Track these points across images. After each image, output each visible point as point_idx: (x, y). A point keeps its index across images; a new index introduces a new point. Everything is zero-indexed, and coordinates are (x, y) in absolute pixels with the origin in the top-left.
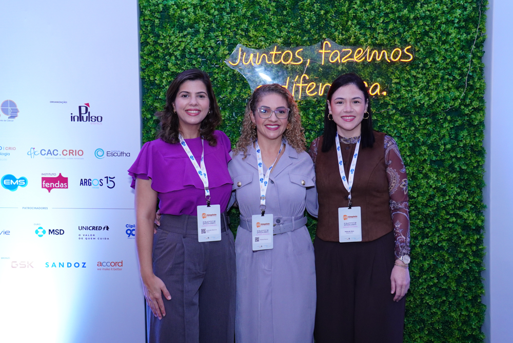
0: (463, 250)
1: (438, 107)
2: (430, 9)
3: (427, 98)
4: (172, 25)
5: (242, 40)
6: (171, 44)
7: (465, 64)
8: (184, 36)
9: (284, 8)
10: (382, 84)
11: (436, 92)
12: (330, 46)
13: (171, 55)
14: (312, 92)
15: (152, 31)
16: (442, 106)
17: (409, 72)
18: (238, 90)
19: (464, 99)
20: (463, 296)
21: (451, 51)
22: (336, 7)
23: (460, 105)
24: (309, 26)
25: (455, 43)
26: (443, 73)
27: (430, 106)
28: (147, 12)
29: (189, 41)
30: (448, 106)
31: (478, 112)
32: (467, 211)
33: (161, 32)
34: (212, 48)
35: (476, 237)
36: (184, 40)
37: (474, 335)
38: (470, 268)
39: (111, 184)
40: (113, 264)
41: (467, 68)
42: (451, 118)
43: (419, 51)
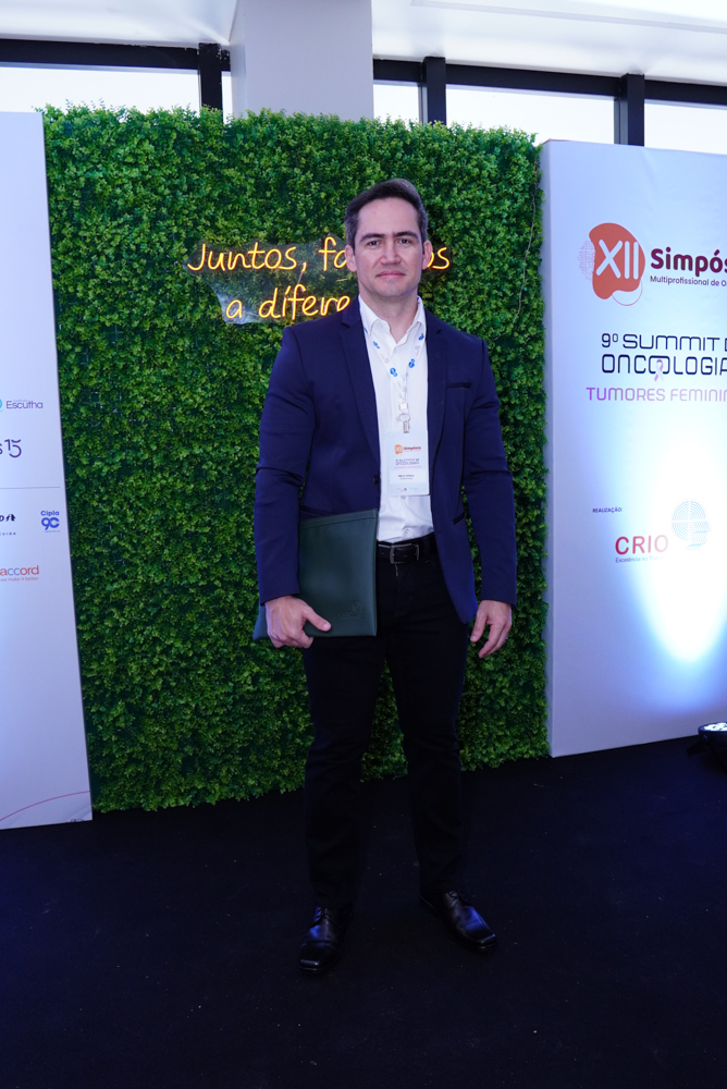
0: (520, 531)
1: (485, 334)
2: (470, 196)
3: (470, 322)
4: (100, 209)
5: (207, 233)
6: (99, 238)
7: (517, 275)
8: (119, 226)
9: (267, 187)
11: (482, 312)
12: (334, 243)
13: (99, 254)
14: (310, 311)
15: (70, 218)
16: (490, 332)
17: (445, 284)
18: (202, 307)
19: (517, 324)
20: (520, 594)
21: (499, 257)
22: (341, 188)
23: (513, 331)
24: (304, 215)
25: (503, 246)
26: (489, 287)
28: (61, 189)
29: (127, 233)
30: (498, 332)
31: (536, 342)
32: (525, 478)
33: (83, 220)
34: (162, 244)
35: (535, 513)
36: (119, 231)
37: (533, 644)
38: (530, 554)
39: (15, 451)
40: (24, 571)
41: (521, 280)
42: (502, 349)
43: (457, 254)
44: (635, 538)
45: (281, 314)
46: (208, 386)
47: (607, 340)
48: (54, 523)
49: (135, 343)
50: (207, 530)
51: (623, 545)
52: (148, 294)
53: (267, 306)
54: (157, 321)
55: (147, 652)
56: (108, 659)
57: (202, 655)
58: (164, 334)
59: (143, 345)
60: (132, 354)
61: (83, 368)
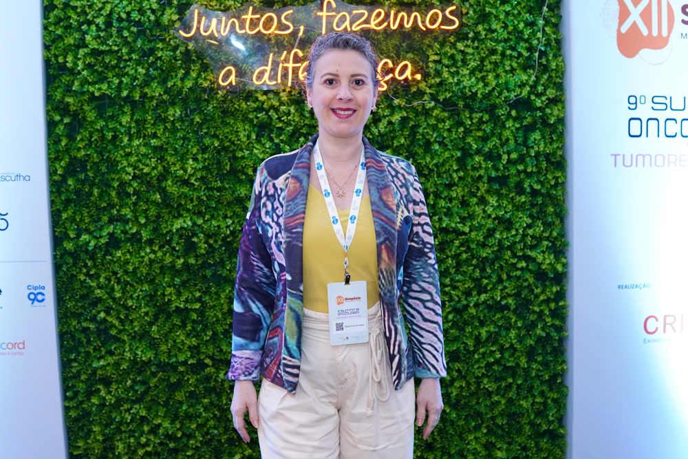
0: (536, 309)
1: (498, 97)
3: (481, 85)
6: (90, 6)
7: (534, 33)
10: (413, 62)
11: (494, 74)
12: (334, 5)
13: (89, 23)
16: (503, 95)
17: (453, 45)
18: (194, 75)
19: (534, 87)
20: (538, 376)
21: (514, 15)
23: (530, 93)
26: (503, 47)
27: (487, 96)
30: (513, 95)
31: (555, 105)
32: (543, 252)
34: (153, 11)
35: (554, 289)
37: (552, 431)
38: (548, 334)
39: (3, 224)
40: (10, 346)
41: (538, 39)
42: (517, 112)
43: (467, 13)
44: (665, 317)
45: (277, 80)
46: (200, 157)
47: (633, 102)
48: (40, 297)
49: (124, 113)
50: (197, 306)
51: (651, 325)
52: (139, 63)
53: (262, 73)
54: (146, 90)
55: (134, 431)
56: (95, 438)
57: (190, 436)
58: (154, 103)
59: (132, 115)
60: (121, 124)
61: (71, 138)
